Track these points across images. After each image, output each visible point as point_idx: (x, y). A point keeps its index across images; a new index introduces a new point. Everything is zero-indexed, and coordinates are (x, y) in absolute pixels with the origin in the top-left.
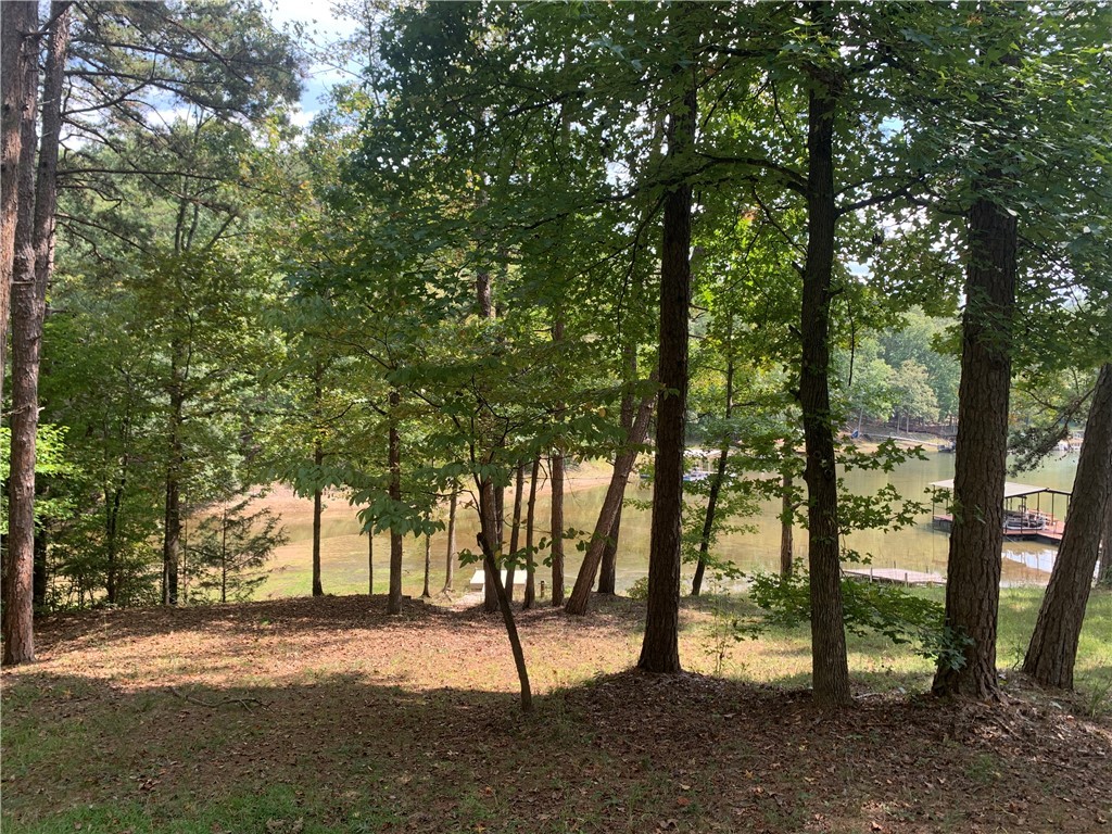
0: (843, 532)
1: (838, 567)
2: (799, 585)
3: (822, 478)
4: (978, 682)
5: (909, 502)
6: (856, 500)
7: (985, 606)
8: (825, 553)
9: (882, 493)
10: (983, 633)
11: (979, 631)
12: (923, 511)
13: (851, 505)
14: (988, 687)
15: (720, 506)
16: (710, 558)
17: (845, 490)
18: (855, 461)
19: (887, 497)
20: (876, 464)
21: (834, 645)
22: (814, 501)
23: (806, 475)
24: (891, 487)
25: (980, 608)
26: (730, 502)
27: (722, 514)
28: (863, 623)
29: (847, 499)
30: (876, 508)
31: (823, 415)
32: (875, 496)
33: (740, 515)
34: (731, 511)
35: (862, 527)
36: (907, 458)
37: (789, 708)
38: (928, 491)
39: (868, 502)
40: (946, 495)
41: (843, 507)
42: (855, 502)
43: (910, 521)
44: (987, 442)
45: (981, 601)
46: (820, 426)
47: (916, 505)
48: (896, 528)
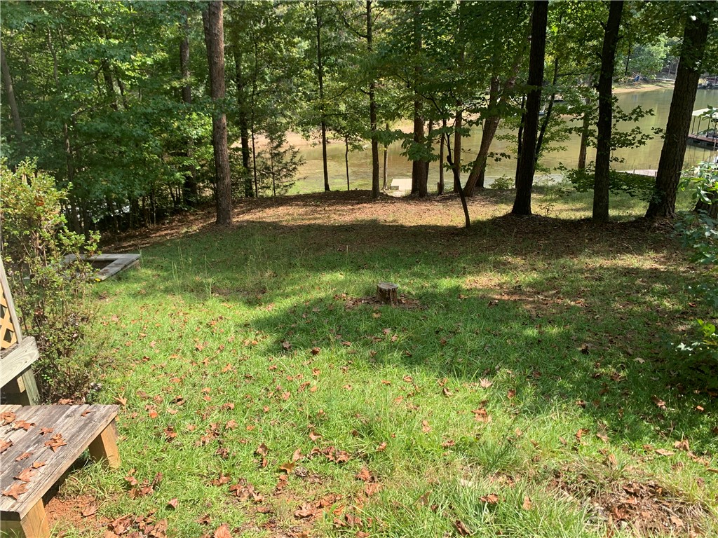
0: (612, 149)
1: (608, 165)
2: (590, 174)
3: (605, 125)
4: (666, 211)
5: (644, 135)
6: (620, 134)
7: (673, 180)
8: (603, 159)
9: (633, 131)
10: (671, 191)
11: (669, 190)
12: (650, 138)
13: (618, 137)
14: (670, 213)
15: (546, 136)
16: (538, 165)
17: (616, 130)
18: (621, 118)
19: (635, 133)
20: (630, 118)
21: (604, 198)
22: (601, 136)
23: (598, 124)
24: (638, 128)
25: (671, 180)
26: (552, 133)
27: (547, 141)
28: (618, 189)
29: (616, 134)
30: (630, 138)
31: (608, 98)
32: (630, 132)
33: (558, 141)
34: (552, 138)
35: (621, 147)
36: (645, 115)
37: (582, 225)
38: (653, 129)
39: (626, 135)
40: (661, 131)
41: (614, 138)
42: (620, 135)
43: (644, 143)
44: (684, 106)
45: (672, 177)
46: (606, 102)
47: (648, 136)
48: (637, 146)
